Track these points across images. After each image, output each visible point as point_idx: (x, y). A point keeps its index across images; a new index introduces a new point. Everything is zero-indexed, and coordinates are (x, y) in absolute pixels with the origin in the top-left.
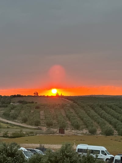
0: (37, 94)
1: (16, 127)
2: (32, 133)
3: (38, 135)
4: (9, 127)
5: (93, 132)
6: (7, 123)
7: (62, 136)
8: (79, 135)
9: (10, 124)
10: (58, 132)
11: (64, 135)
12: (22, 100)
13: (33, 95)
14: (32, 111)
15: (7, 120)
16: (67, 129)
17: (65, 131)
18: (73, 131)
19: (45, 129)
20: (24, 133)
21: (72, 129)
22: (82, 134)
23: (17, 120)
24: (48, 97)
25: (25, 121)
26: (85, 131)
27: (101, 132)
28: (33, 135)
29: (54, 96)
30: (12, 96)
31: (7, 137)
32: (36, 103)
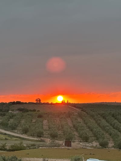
0: (40, 101)
1: (15, 139)
2: (34, 145)
3: (41, 148)
4: (7, 138)
5: (104, 145)
6: (5, 134)
7: (69, 149)
8: (88, 148)
9: (9, 135)
10: (64, 144)
11: (70, 148)
12: (22, 108)
13: (35, 102)
14: (34, 121)
15: (5, 130)
16: (74, 142)
17: (72, 143)
18: (81, 144)
19: (48, 141)
20: (25, 145)
21: (80, 142)
22: (91, 147)
23: (16, 131)
24: (52, 104)
25: (25, 131)
26: (95, 144)
27: (113, 144)
28: (35, 148)
29: (59, 103)
30: (11, 102)
31: (5, 150)
32: (38, 111)
